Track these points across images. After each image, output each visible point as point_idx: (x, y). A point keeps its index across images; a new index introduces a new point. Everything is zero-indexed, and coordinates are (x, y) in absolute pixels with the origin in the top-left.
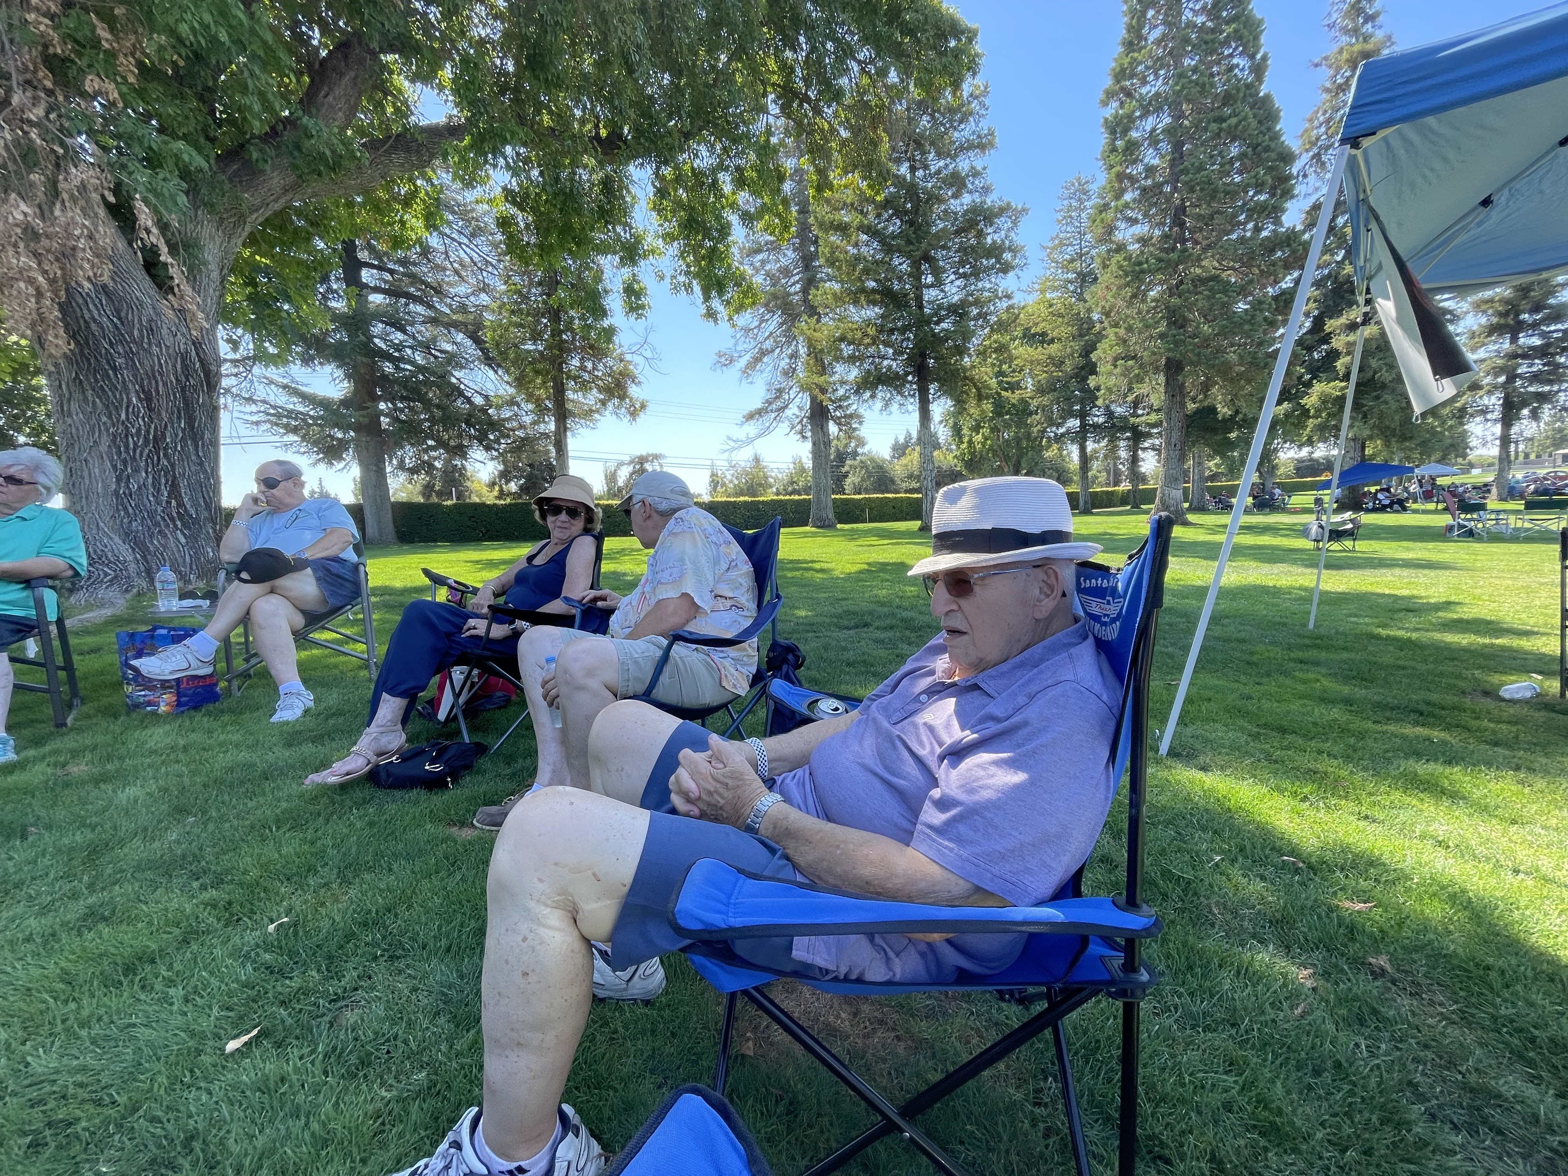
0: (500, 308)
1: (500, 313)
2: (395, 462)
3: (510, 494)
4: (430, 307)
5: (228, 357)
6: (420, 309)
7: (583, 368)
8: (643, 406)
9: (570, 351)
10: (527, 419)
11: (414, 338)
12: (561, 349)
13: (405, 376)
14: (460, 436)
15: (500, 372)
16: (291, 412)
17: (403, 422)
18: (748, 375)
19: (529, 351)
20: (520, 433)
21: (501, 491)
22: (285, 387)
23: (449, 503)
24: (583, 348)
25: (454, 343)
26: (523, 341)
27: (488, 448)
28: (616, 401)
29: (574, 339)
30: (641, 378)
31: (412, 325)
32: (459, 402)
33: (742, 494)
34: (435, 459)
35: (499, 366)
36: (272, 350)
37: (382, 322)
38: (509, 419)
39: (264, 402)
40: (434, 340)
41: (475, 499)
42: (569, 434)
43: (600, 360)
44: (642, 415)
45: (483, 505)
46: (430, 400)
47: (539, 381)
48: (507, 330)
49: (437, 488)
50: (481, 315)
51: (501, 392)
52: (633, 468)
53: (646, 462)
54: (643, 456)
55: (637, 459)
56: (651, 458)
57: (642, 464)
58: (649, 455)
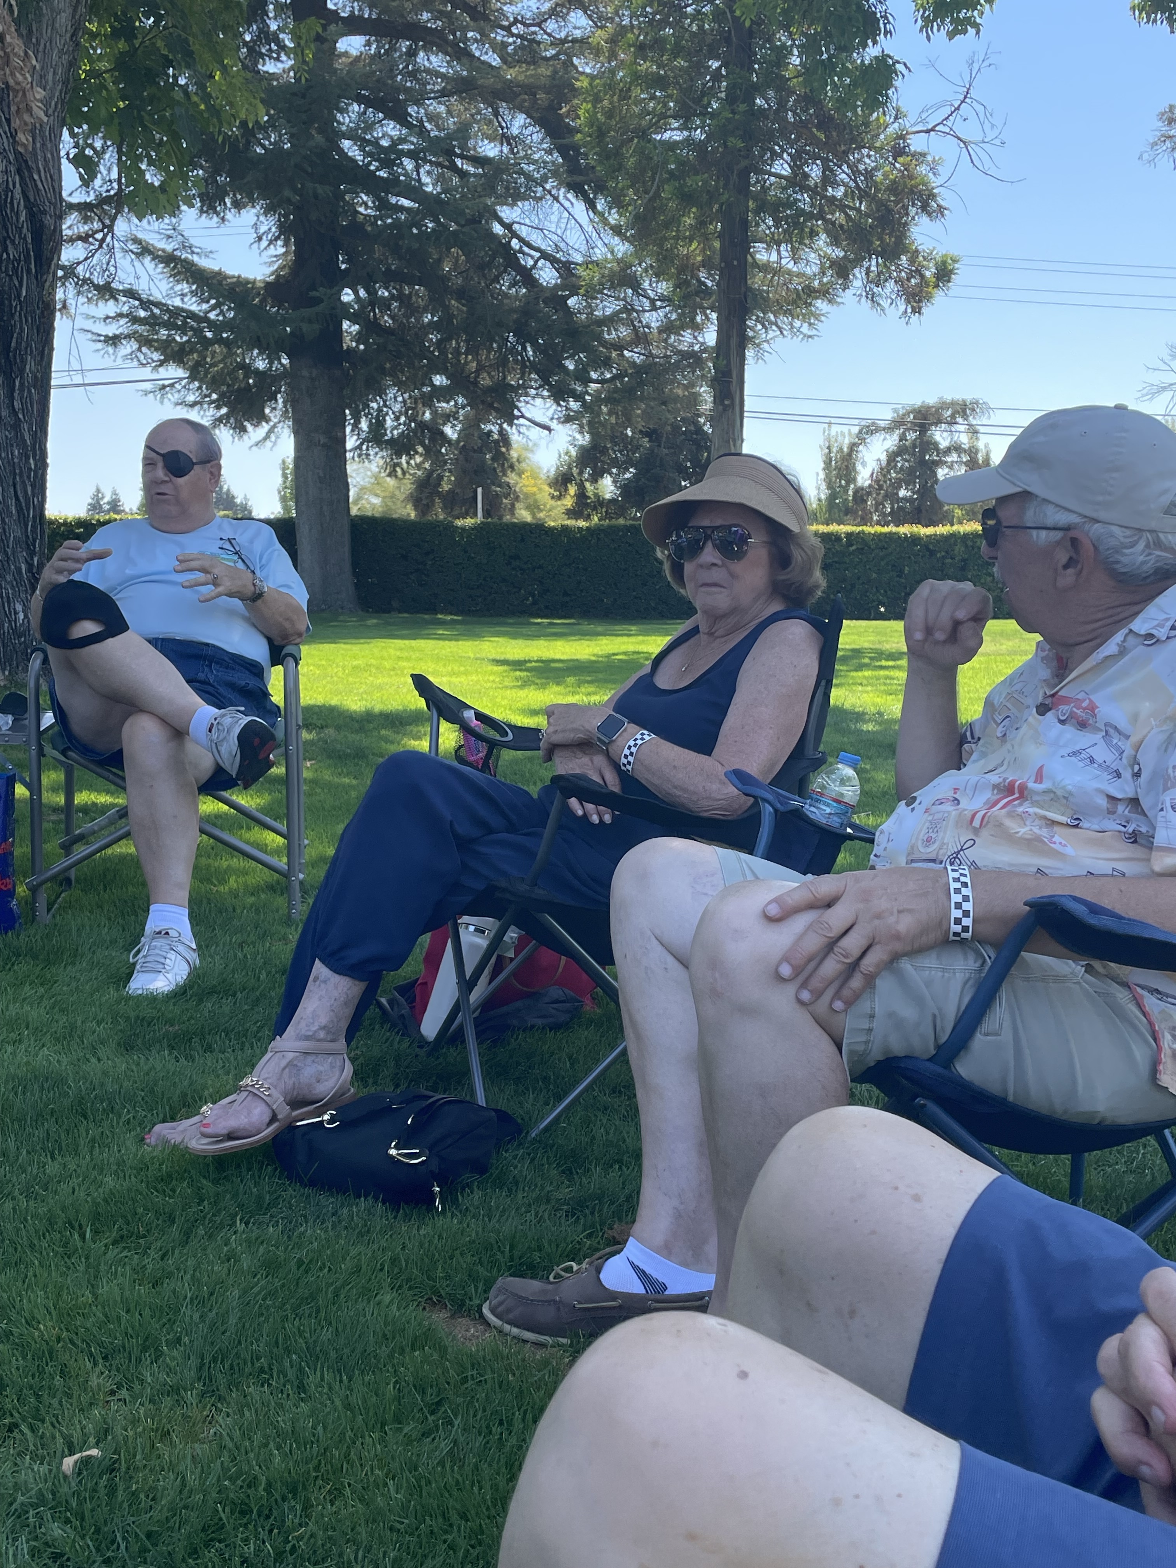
0: (613, 41)
1: (613, 55)
2: (364, 425)
3: (600, 503)
4: (460, 53)
5: (75, 199)
6: (437, 61)
7: (798, 180)
8: (944, 274)
9: (770, 137)
10: (653, 319)
11: (421, 131)
12: (749, 136)
13: (397, 224)
14: (502, 363)
15: (600, 205)
16: (176, 312)
17: (388, 331)
19: (672, 146)
20: (634, 355)
21: (581, 495)
22: (168, 259)
23: (469, 522)
24: (801, 126)
25: (506, 139)
26: (661, 121)
27: (559, 394)
28: (874, 263)
29: (782, 105)
30: (945, 197)
31: (418, 103)
32: (505, 284)
34: (448, 417)
35: (600, 188)
36: (153, 178)
37: (359, 99)
38: (611, 321)
39: (131, 294)
40: (463, 132)
41: (524, 515)
42: (749, 353)
43: (842, 158)
44: (939, 297)
45: (538, 530)
46: (445, 279)
47: (688, 221)
48: (625, 95)
49: (446, 487)
50: (569, 64)
51: (599, 253)
52: (901, 440)
53: (936, 424)
54: (929, 408)
55: (912, 416)
56: (949, 413)
57: (923, 429)
58: (944, 405)
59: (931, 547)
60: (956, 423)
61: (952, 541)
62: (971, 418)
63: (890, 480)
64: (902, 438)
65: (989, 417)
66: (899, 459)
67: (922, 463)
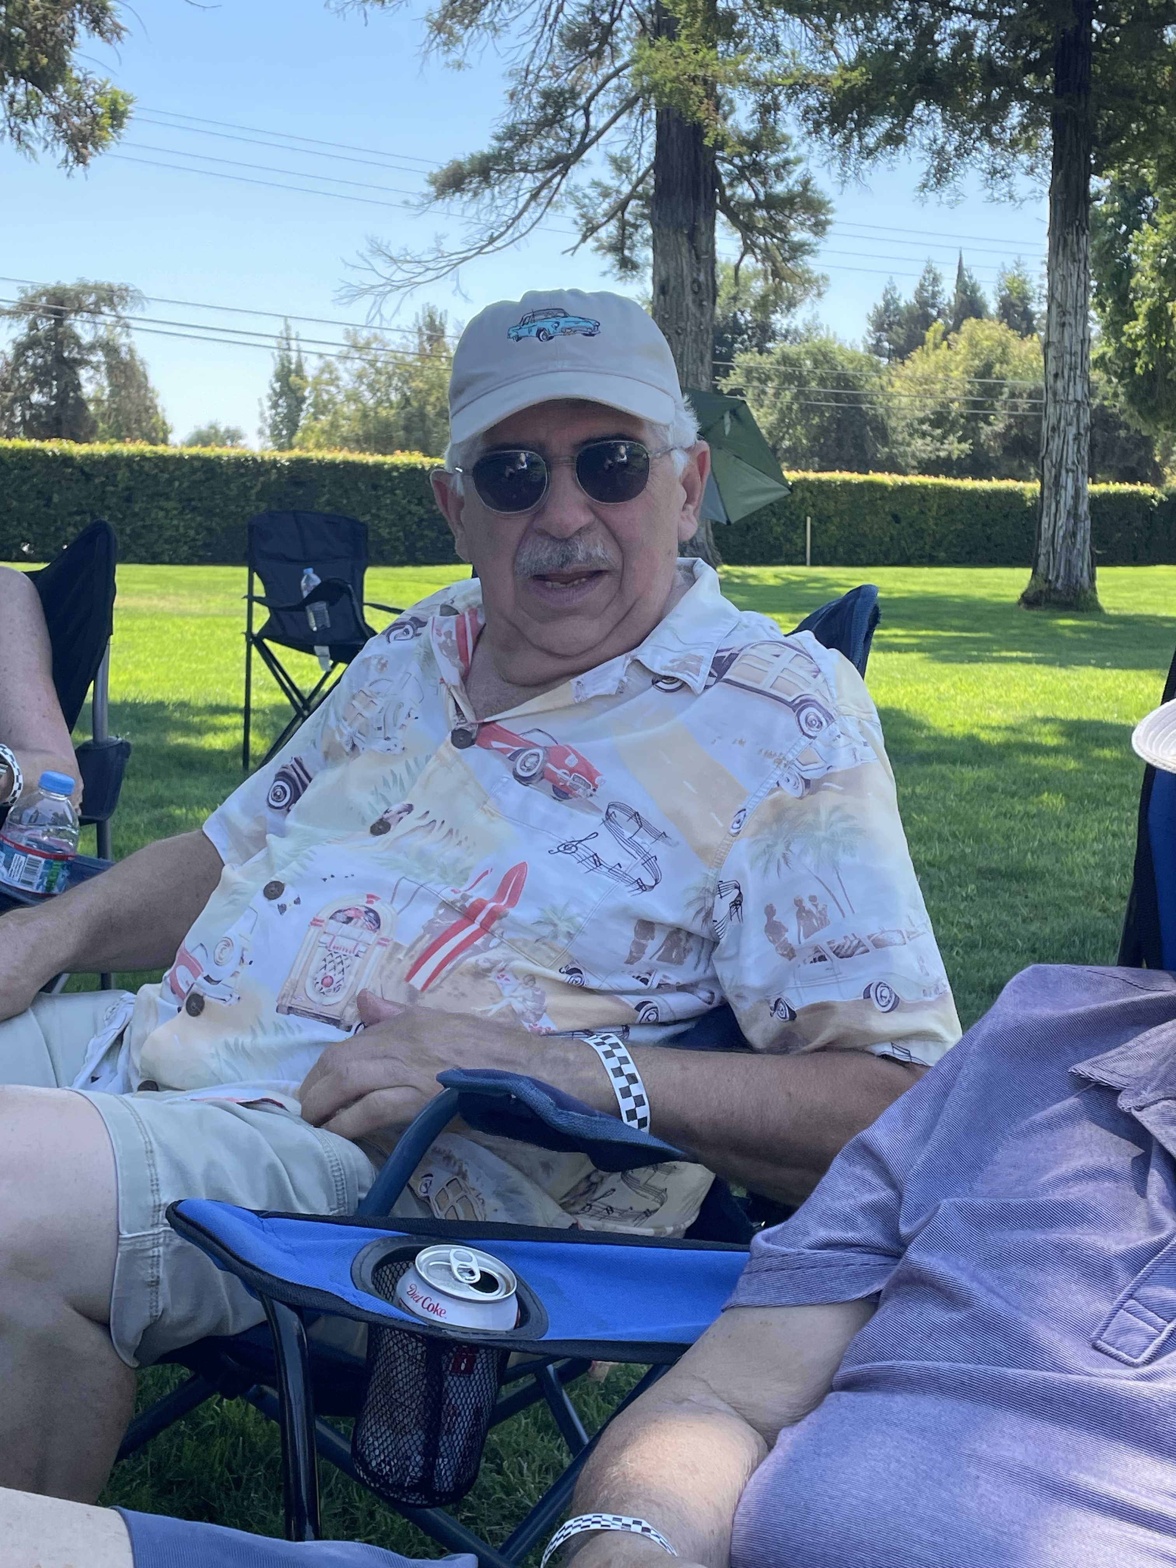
18: (452, 40)
28: (20, 90)
33: (384, 444)
44: (106, 145)
52: (31, 329)
53: (77, 312)
54: (65, 291)
55: (44, 299)
56: (92, 299)
57: (59, 316)
58: (85, 289)
59: (87, 469)
60: (102, 313)
61: (114, 462)
62: (119, 308)
63: (19, 379)
64: (33, 326)
65: (143, 309)
66: (30, 353)
67: (60, 360)
